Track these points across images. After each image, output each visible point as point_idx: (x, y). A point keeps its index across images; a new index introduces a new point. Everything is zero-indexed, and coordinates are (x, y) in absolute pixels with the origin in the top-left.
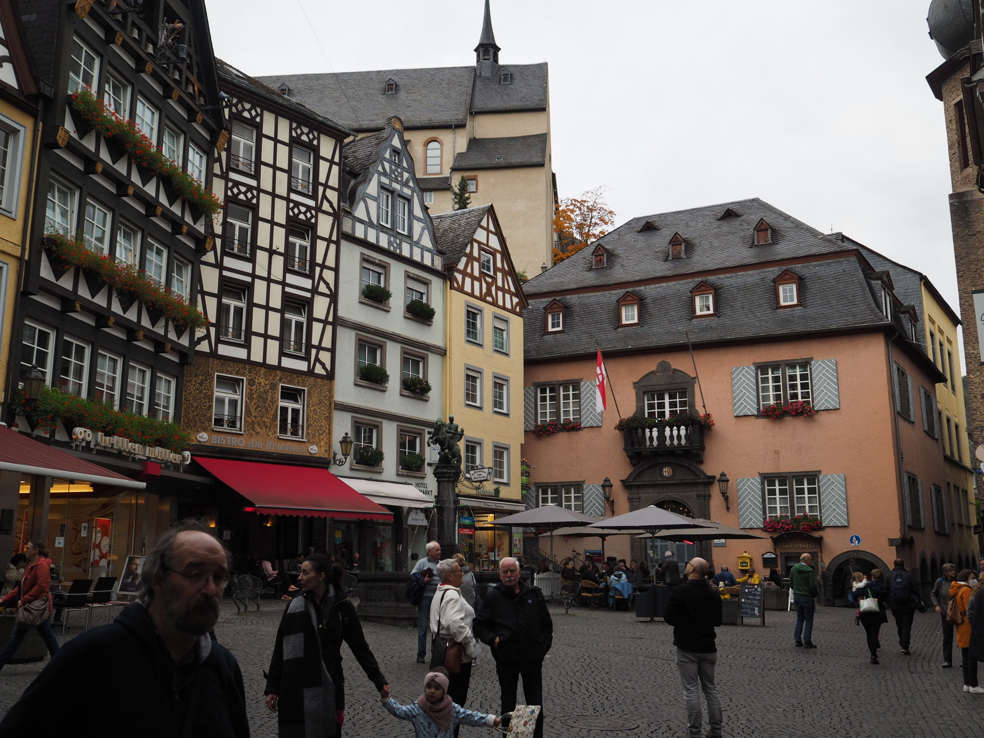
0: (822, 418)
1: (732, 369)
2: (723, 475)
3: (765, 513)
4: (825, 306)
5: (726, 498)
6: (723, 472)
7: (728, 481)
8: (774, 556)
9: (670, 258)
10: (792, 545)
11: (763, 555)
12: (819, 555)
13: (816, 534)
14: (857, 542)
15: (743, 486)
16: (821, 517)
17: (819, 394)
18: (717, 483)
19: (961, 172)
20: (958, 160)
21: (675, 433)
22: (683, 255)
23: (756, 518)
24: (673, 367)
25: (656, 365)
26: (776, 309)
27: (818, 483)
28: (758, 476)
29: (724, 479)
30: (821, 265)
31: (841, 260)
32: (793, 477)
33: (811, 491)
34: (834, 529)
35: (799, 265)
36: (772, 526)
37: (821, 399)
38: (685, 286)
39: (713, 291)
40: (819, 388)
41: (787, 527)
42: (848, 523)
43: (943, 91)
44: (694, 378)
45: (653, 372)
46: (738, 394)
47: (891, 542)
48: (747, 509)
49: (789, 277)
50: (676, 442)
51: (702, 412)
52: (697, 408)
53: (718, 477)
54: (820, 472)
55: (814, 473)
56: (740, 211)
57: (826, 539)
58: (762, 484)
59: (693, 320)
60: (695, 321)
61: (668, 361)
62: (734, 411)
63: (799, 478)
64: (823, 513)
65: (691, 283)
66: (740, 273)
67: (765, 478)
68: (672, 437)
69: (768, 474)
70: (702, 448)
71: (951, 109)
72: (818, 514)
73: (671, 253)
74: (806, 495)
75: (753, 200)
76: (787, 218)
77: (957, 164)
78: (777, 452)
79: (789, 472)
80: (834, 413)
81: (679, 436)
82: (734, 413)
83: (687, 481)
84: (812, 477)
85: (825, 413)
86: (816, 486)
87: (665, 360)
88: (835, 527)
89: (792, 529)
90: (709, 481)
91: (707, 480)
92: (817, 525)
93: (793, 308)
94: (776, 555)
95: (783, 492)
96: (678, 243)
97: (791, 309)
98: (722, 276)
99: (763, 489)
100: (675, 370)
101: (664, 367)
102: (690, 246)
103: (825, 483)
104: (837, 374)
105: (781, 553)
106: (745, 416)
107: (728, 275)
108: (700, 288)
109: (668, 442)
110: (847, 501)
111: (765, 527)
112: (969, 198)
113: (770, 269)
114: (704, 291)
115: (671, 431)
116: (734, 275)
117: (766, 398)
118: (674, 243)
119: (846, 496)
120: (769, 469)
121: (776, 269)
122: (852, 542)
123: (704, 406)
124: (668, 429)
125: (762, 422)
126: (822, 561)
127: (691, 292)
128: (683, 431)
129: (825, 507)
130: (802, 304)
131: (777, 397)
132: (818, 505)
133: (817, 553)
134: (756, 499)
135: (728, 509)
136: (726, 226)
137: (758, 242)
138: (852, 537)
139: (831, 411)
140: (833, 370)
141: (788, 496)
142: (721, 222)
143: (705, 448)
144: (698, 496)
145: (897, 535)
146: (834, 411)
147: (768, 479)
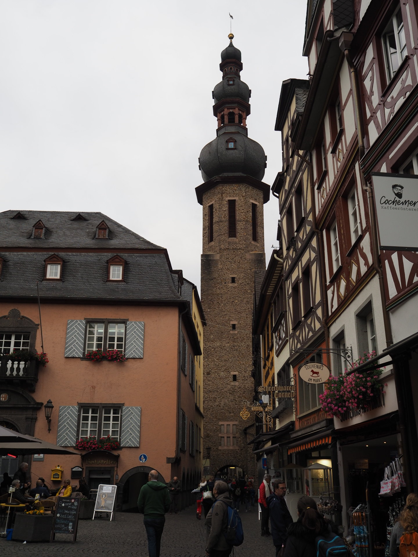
0: (130, 364)
1: (68, 320)
2: (49, 402)
3: (78, 435)
4: (141, 284)
5: (49, 422)
6: (50, 400)
7: (52, 407)
8: (80, 470)
9: (33, 237)
10: (96, 461)
11: (72, 469)
12: (115, 469)
13: (115, 453)
14: (144, 460)
15: (64, 412)
16: (120, 439)
17: (129, 346)
18: (43, 408)
19: (208, 244)
20: (207, 236)
21: (15, 366)
22: (42, 236)
23: (71, 438)
24: (22, 315)
25: (9, 311)
26: (106, 282)
27: (122, 413)
28: (77, 404)
29: (50, 406)
30: (141, 257)
31: (154, 255)
32: (103, 407)
33: (115, 419)
34: (129, 449)
35: (126, 255)
36: (83, 446)
37: (131, 350)
38: (41, 256)
39: (61, 263)
40: (130, 342)
41: (94, 446)
42: (140, 445)
43: (203, 198)
44: (38, 325)
45: (5, 317)
46: (70, 341)
47: (169, 460)
48: (65, 431)
49: (119, 260)
50: (15, 373)
51: (39, 351)
52: (36, 348)
53: (45, 403)
54: (123, 404)
55: (119, 405)
56: (87, 218)
57: (122, 457)
58: (79, 411)
59: (43, 282)
60: (44, 283)
61: (18, 309)
62: (65, 354)
63: (107, 408)
64: (122, 437)
65: (46, 255)
66: (83, 254)
67: (82, 407)
68: (12, 369)
69: (84, 403)
70: (36, 380)
71: (207, 208)
72: (118, 437)
73: (33, 234)
74: (111, 422)
75: (97, 213)
76: (120, 226)
77: (207, 239)
78: (94, 387)
79: (101, 404)
80: (139, 361)
81: (18, 369)
82: (65, 355)
83: (19, 406)
84: (117, 408)
85: (132, 360)
86: (120, 415)
87: (16, 309)
88: (130, 447)
89: (98, 448)
90: (38, 407)
91: (35, 406)
92: (116, 445)
93: (119, 283)
94: (83, 469)
95: (94, 419)
96: (40, 227)
97: (117, 283)
98: (70, 254)
99: (79, 416)
100: (23, 317)
101: (15, 314)
102: (48, 232)
103: (126, 413)
104: (144, 332)
105: (86, 468)
106: (73, 358)
107: (74, 254)
108: (53, 260)
109: (8, 373)
110: (140, 427)
111: (77, 446)
112: (212, 258)
113: (105, 254)
114: (54, 261)
115: (13, 364)
116: (78, 254)
117: (91, 346)
118: (37, 227)
119: (140, 424)
120: (86, 400)
121: (110, 254)
122: (141, 460)
123: (42, 347)
124: (10, 362)
125: (85, 363)
126: (117, 474)
127: (45, 261)
128: (22, 365)
129: (124, 431)
130: (125, 280)
131: (99, 346)
132: (119, 430)
133: (114, 468)
134: (72, 423)
135: (49, 430)
136: (76, 225)
137: (99, 236)
138: (141, 455)
139: (137, 359)
140: (141, 329)
141: (97, 422)
142: (73, 222)
143: (38, 380)
144: (27, 418)
145: (173, 455)
146: (139, 359)
147: (84, 407)
